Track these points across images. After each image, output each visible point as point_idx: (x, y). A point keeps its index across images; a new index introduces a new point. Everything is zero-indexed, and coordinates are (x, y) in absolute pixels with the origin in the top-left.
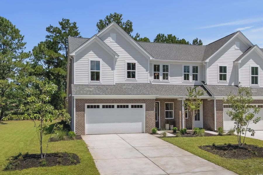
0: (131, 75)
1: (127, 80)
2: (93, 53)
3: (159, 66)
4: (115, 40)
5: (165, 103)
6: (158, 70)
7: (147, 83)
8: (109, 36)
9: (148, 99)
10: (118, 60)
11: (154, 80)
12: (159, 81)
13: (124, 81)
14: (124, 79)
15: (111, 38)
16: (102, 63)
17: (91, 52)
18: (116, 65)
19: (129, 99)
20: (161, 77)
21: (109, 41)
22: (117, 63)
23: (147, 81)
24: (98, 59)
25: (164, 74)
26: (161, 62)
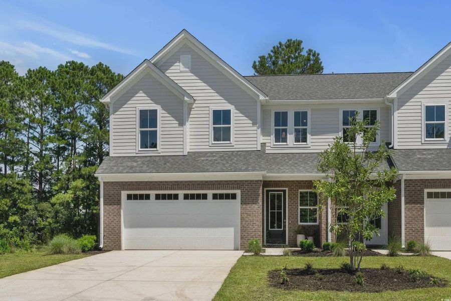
0: (222, 134)
1: (213, 146)
2: (144, 95)
3: (285, 114)
4: (188, 68)
5: (300, 190)
6: (285, 123)
7: (256, 149)
8: (179, 60)
9: (246, 181)
10: (194, 106)
11: (274, 145)
12: (287, 145)
13: (208, 147)
14: (207, 144)
15: (181, 64)
16: (161, 113)
17: (141, 94)
18: (191, 116)
19: (206, 182)
20: (291, 138)
21: (178, 71)
22: (192, 112)
23: (255, 146)
24: (153, 106)
25: (297, 131)
26: (291, 106)
